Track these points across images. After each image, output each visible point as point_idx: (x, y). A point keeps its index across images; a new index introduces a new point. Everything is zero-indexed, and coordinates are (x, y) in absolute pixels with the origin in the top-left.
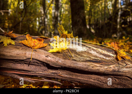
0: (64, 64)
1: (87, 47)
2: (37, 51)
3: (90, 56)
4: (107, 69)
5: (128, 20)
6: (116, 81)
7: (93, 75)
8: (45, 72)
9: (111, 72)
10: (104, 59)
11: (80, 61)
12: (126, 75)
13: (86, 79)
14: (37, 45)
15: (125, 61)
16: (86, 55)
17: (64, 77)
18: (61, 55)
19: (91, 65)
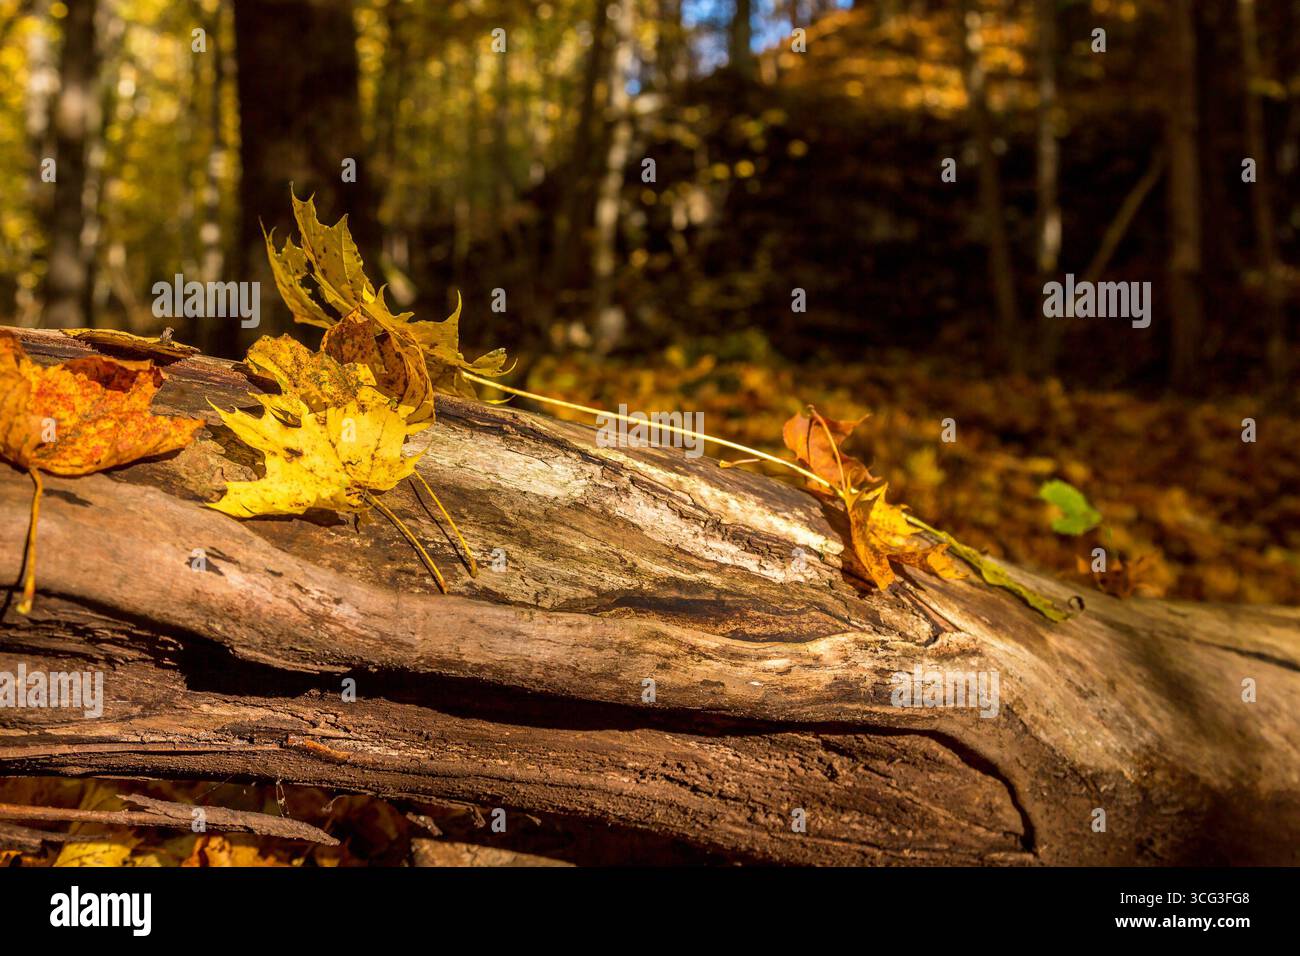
0: (385, 639)
1: (586, 457)
2: (84, 503)
3: (626, 554)
4: (790, 680)
5: (679, 219)
6: (833, 775)
7: (636, 734)
8: (150, 723)
9: (819, 700)
10: (749, 576)
11: (547, 603)
12: (935, 725)
13: (570, 775)
14: (77, 430)
15: (922, 595)
16: (597, 545)
17: (354, 765)
18: (355, 541)
19: (650, 646)
